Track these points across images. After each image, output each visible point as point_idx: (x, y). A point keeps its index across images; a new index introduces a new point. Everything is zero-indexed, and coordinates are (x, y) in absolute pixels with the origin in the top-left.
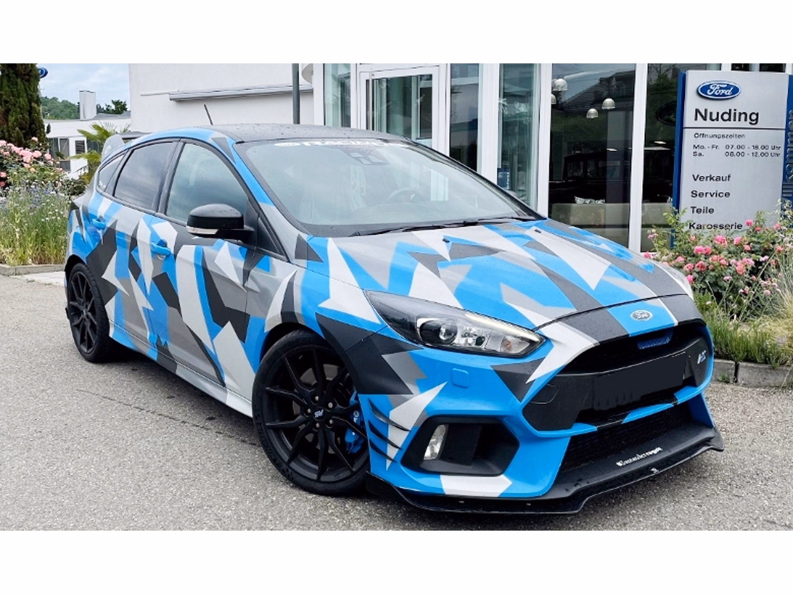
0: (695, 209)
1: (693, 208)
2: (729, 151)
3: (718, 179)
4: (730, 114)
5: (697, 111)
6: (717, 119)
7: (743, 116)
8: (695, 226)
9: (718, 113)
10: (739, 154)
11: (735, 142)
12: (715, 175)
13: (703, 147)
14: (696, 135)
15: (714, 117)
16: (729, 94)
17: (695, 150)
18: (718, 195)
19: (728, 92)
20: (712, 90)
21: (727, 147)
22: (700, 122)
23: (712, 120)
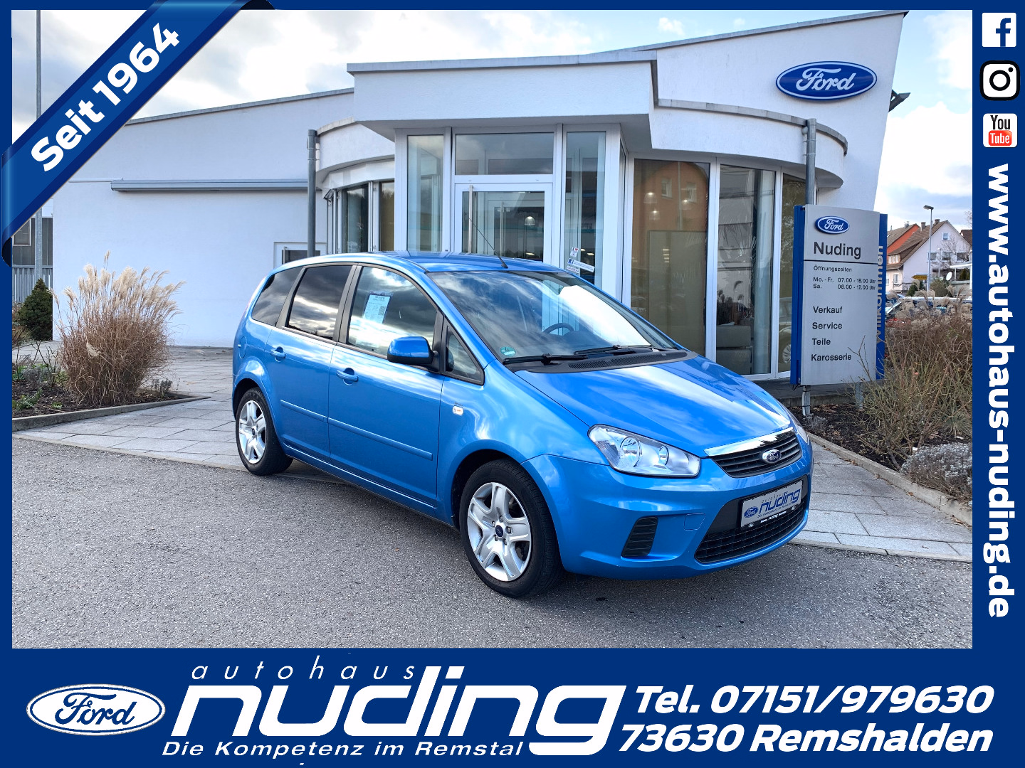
0: (816, 341)
1: (814, 339)
2: (841, 283)
3: (834, 311)
4: (840, 248)
5: (816, 244)
6: (831, 253)
7: (850, 250)
8: (816, 357)
9: (832, 247)
10: (849, 287)
11: (844, 275)
12: (830, 307)
13: (820, 280)
14: (816, 268)
15: (829, 251)
16: (841, 229)
17: (815, 282)
18: (832, 326)
19: (840, 227)
20: (827, 226)
21: (839, 280)
22: (819, 256)
23: (827, 253)
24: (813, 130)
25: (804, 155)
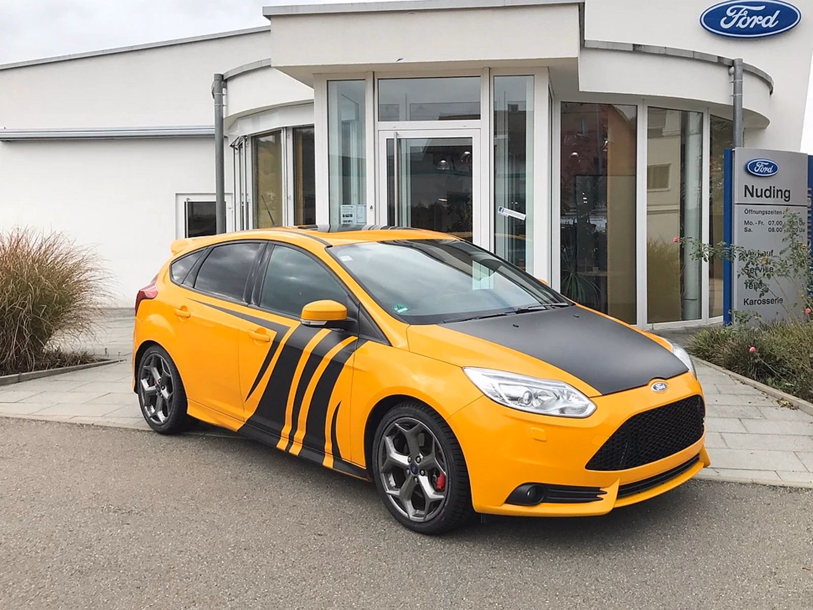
2: (771, 227)
4: (770, 191)
5: (746, 186)
6: (761, 196)
7: (780, 193)
8: (748, 302)
9: (762, 190)
10: (778, 230)
11: (775, 218)
13: (751, 223)
14: (747, 212)
15: (759, 194)
16: (770, 172)
17: (746, 226)
18: (763, 270)
19: (769, 170)
20: (757, 169)
21: (770, 223)
22: (749, 199)
23: (758, 196)
24: (739, 71)
25: (731, 96)
